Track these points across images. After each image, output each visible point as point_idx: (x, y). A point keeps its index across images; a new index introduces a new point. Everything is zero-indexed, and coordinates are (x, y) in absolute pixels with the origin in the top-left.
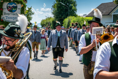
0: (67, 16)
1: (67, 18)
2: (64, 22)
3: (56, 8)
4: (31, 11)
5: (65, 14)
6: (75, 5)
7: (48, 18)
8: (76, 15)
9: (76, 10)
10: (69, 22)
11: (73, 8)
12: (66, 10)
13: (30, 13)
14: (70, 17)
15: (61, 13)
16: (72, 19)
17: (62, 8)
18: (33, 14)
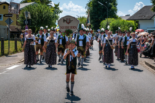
1: (105, 20)
2: (101, 24)
3: (91, 7)
4: (58, 8)
5: (103, 15)
6: (115, 5)
7: (80, 17)
8: (116, 16)
9: (116, 10)
10: (108, 24)
11: (113, 8)
13: (56, 11)
14: (109, 19)
15: (98, 13)
17: (98, 7)
18: (61, 12)
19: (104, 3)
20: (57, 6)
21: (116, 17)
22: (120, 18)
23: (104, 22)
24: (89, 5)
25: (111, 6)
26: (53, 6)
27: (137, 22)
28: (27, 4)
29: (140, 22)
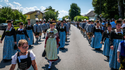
0: (76, 15)
6: (80, 10)
9: (80, 13)
10: (77, 19)
12: (76, 13)
13: (57, 14)
15: (73, 14)
16: (78, 17)
17: (73, 12)
18: (59, 14)
19: (75, 10)
20: (57, 11)
21: (80, 15)
22: (82, 16)
23: (75, 18)
24: (69, 11)
25: (78, 11)
26: (56, 12)
27: (89, 17)
28: (46, 11)
29: (90, 17)
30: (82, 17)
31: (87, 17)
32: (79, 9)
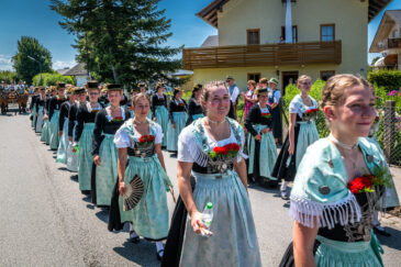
30: (56, 76)
31: (69, 78)
32: (48, 55)
